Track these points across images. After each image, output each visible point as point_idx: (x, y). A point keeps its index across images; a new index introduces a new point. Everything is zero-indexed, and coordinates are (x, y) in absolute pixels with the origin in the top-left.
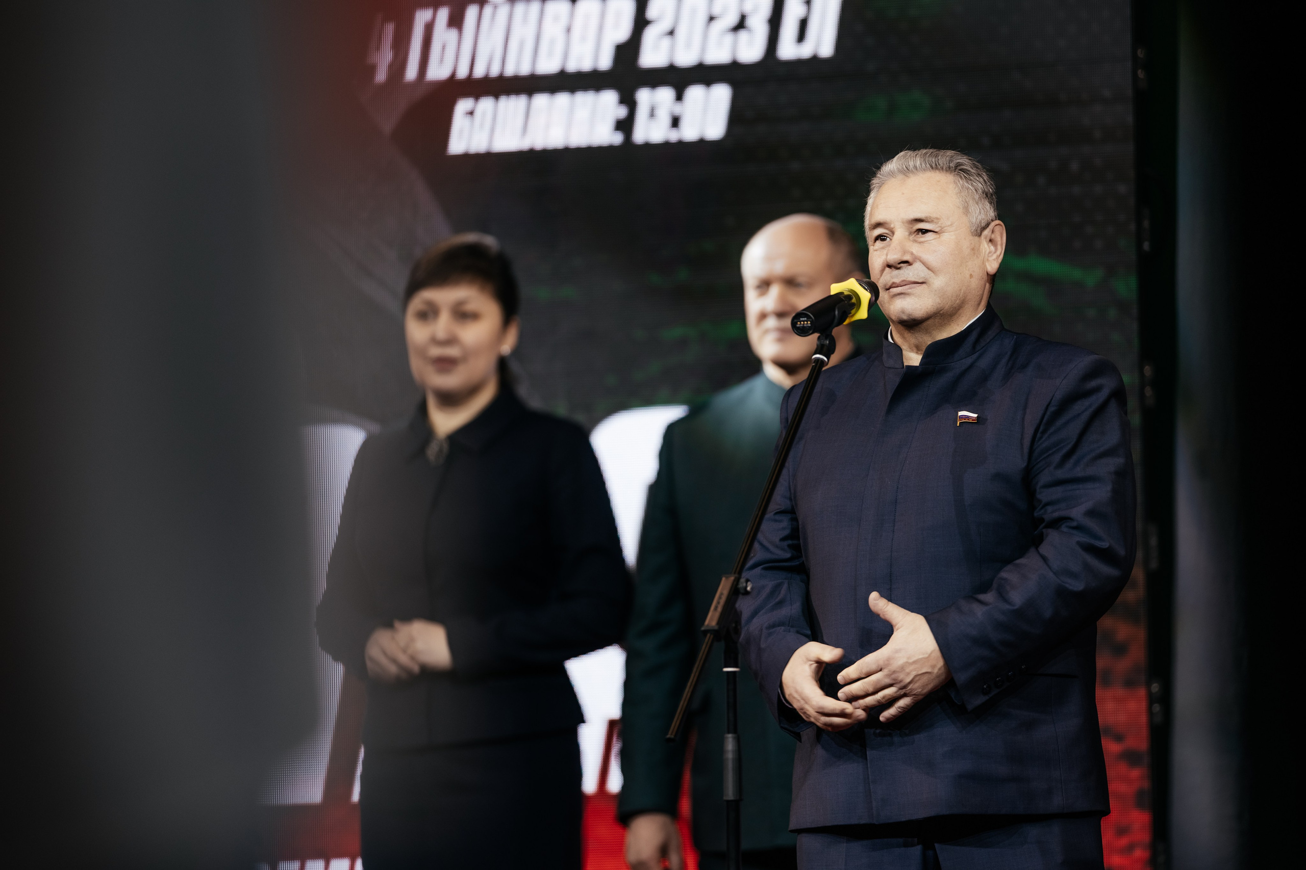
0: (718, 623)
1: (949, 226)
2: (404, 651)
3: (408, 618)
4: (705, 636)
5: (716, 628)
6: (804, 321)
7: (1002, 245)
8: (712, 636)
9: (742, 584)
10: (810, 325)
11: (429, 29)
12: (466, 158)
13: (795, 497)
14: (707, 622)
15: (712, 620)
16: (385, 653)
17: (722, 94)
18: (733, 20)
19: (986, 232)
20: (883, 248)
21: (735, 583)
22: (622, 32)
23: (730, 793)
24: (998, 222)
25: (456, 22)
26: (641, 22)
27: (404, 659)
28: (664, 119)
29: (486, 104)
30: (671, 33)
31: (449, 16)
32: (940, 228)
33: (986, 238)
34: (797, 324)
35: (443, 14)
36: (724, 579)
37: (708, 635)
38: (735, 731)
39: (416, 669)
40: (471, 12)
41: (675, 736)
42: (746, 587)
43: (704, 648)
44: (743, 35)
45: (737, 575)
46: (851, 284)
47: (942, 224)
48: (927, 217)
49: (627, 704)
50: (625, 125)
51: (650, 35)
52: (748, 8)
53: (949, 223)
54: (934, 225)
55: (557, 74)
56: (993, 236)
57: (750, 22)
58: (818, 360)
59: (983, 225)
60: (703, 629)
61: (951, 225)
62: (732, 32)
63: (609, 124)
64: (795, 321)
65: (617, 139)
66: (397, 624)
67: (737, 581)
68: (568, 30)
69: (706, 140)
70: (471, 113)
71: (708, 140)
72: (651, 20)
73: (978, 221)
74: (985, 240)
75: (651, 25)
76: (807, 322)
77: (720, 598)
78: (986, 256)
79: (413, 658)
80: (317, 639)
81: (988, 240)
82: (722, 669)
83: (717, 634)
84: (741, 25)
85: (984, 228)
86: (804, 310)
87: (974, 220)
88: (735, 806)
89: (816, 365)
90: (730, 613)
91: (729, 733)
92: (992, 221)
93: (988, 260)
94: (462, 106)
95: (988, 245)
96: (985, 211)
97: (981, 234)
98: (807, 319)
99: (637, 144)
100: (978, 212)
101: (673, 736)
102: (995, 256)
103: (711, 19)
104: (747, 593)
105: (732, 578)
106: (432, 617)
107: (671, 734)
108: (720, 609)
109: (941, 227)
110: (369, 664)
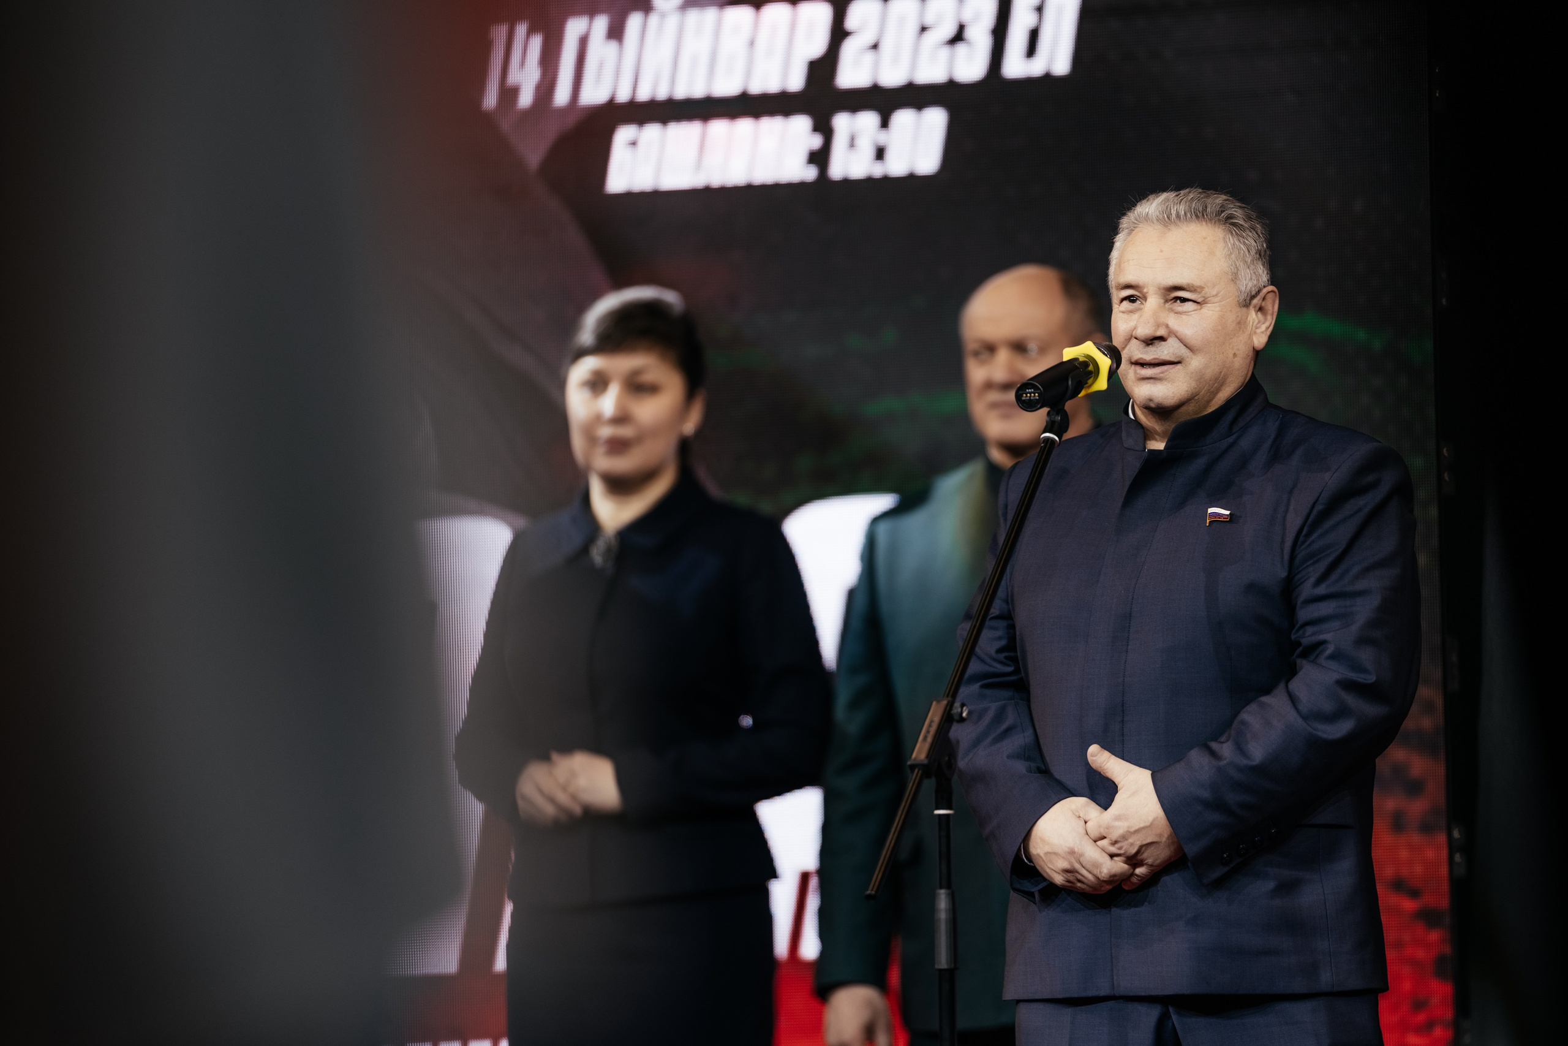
0: (927, 756)
1: (1213, 296)
2: (564, 788)
3: (568, 748)
4: (913, 771)
5: (926, 762)
6: (1030, 393)
7: (1272, 314)
8: (920, 772)
9: (956, 708)
10: (1037, 398)
11: (583, 42)
12: (629, 197)
13: (1012, 600)
14: (914, 756)
15: (920, 752)
16: (541, 791)
17: (936, 119)
18: (950, 31)
19: (1255, 301)
20: (1131, 312)
21: (948, 708)
22: (818, 46)
23: (943, 960)
24: (1271, 288)
25: (616, 33)
26: (839, 33)
27: (562, 798)
28: (866, 150)
29: (652, 132)
30: (875, 47)
31: (609, 28)
32: (1203, 299)
33: (1255, 307)
34: (1022, 396)
35: (601, 24)
36: (934, 703)
37: (916, 771)
38: (948, 886)
39: (577, 810)
40: (634, 21)
41: (877, 891)
42: (962, 713)
43: (910, 787)
44: (961, 48)
45: (950, 699)
46: (1088, 349)
47: (1205, 293)
48: (1188, 285)
49: (827, 851)
50: (820, 158)
51: (849, 50)
52: (967, 16)
53: (1214, 293)
54: (1196, 295)
55: (738, 96)
56: (1263, 304)
57: (969, 33)
58: (1047, 439)
59: (1253, 293)
60: (909, 763)
61: (1216, 295)
62: (949, 46)
63: (802, 156)
64: (1020, 392)
65: (810, 174)
66: (555, 756)
67: (950, 705)
68: (752, 43)
69: (917, 175)
70: (634, 143)
71: (919, 175)
72: (849, 31)
73: (1248, 288)
74: (1253, 309)
75: (850, 37)
76: (1034, 394)
77: (930, 726)
78: (1254, 328)
79: (574, 797)
80: (455, 774)
81: (1257, 308)
82: (933, 812)
83: (927, 770)
84: (958, 37)
85: (1253, 297)
86: (1032, 379)
87: (1243, 289)
88: (949, 976)
89: (1045, 446)
90: (943, 745)
91: (941, 888)
92: (1264, 287)
93: (1255, 333)
94: (623, 135)
95: (1256, 315)
96: (1255, 276)
97: (1250, 304)
98: (1034, 390)
99: (834, 180)
100: (1248, 278)
101: (873, 892)
102: (1263, 327)
103: (924, 29)
104: (962, 720)
105: (945, 702)
106: (597, 748)
107: (872, 890)
108: (929, 739)
109: (1204, 297)
110: (521, 803)
